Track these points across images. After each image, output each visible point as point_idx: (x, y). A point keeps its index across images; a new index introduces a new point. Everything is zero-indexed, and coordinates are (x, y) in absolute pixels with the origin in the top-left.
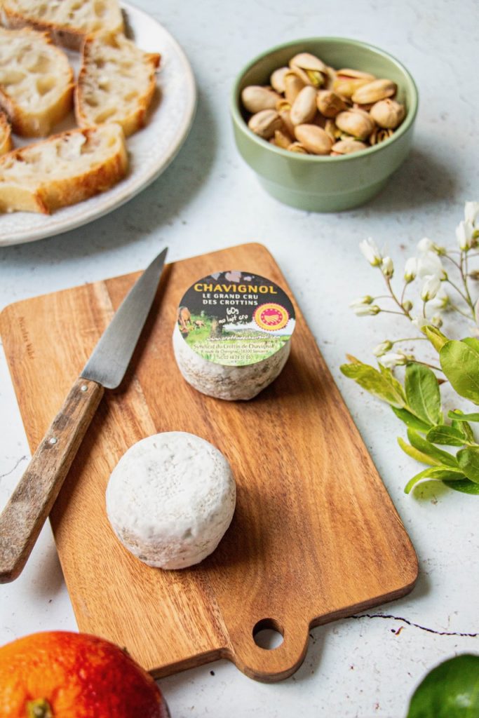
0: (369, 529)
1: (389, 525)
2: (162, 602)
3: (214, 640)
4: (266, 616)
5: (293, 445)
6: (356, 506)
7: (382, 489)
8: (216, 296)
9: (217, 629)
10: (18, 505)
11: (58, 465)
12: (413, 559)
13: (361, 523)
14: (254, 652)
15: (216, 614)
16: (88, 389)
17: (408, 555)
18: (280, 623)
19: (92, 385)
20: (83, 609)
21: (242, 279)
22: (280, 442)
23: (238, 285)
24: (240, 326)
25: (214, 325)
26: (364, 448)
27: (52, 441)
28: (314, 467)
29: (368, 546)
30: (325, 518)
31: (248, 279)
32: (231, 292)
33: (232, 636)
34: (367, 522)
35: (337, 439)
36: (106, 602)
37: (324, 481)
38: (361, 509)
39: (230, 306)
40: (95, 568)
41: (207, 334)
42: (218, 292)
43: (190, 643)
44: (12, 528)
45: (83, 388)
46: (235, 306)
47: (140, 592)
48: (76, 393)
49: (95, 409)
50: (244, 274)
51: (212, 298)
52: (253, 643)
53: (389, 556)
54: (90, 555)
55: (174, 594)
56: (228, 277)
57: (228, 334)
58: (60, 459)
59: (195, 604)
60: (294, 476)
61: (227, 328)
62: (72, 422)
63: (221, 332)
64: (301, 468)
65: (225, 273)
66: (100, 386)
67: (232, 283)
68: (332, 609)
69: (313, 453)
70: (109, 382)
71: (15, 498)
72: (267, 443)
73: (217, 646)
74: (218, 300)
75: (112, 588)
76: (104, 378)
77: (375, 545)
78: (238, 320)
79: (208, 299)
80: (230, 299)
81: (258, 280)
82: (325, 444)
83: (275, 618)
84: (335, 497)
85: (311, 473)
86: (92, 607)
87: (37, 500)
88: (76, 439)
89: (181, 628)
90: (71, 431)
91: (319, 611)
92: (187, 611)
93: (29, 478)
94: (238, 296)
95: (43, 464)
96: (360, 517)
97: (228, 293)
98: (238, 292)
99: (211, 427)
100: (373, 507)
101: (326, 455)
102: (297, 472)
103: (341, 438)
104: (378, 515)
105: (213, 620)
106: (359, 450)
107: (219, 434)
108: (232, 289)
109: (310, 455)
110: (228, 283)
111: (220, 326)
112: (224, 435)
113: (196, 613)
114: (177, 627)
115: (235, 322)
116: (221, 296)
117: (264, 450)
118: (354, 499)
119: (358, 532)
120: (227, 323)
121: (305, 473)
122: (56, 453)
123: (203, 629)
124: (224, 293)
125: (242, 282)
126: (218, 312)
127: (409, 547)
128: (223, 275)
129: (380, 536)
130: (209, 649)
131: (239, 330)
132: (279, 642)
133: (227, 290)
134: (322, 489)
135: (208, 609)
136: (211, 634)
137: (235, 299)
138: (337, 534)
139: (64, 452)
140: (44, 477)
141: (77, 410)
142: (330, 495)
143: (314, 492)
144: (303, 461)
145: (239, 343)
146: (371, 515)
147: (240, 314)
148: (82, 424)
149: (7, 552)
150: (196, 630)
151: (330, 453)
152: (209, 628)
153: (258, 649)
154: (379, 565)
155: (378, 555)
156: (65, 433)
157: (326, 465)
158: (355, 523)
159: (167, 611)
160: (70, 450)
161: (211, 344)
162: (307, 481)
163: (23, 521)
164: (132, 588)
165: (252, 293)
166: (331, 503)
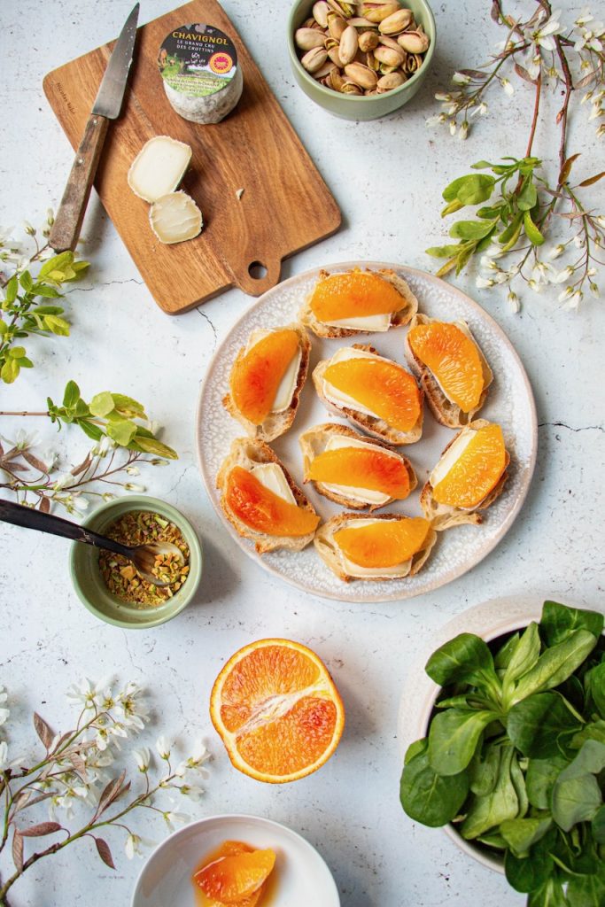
0: (310, 197)
1: (321, 193)
2: (192, 262)
3: (227, 278)
4: (255, 260)
5: (255, 148)
6: (299, 182)
7: (315, 169)
8: (187, 43)
9: (227, 273)
10: (67, 206)
11: (87, 178)
12: (338, 212)
13: (304, 194)
14: (252, 283)
15: (225, 263)
16: (98, 122)
17: (334, 210)
18: (263, 263)
19: (100, 119)
20: (147, 274)
21: (206, 31)
22: (246, 147)
23: (202, 35)
24: (199, 68)
25: (182, 65)
26: (300, 144)
27: (81, 161)
28: (270, 160)
29: (309, 208)
30: (282, 193)
31: (211, 31)
32: (197, 41)
33: (236, 275)
34: (307, 192)
35: (282, 140)
36: (159, 267)
37: (278, 169)
38: (303, 184)
39: (194, 52)
40: (148, 247)
41: (176, 71)
42: (188, 40)
43: (213, 283)
44: (65, 221)
45: (95, 122)
46: (198, 52)
47: (178, 258)
48: (91, 125)
49: (105, 135)
50: (209, 27)
51: (184, 44)
52: (249, 277)
53: (323, 211)
54: (143, 240)
55: (198, 255)
56: (197, 28)
57: (190, 72)
58: (87, 173)
59: (212, 259)
60: (259, 169)
61: (192, 68)
62: (91, 147)
63: (186, 71)
64: (262, 163)
65: (195, 25)
66: (105, 117)
67: (199, 34)
68: (293, 250)
69: (268, 151)
70: (112, 114)
71: (64, 202)
72: (238, 149)
73: (229, 282)
74: (187, 46)
75: (161, 258)
76: (108, 112)
77: (314, 206)
78: (198, 63)
79: (180, 45)
80: (195, 46)
81: (217, 33)
82: (275, 143)
83: (260, 260)
84: (286, 178)
85: (269, 165)
86: (151, 271)
87: (77, 202)
88: (95, 158)
89: (206, 275)
90: (92, 152)
91: (285, 252)
92: (208, 264)
93: (70, 187)
94: (201, 45)
95: (77, 177)
96: (302, 189)
97: (195, 42)
98: (201, 41)
99: (201, 143)
100: (310, 182)
101: (277, 151)
102: (260, 165)
103: (285, 138)
104: (313, 187)
105: (224, 267)
106: (297, 145)
107: (206, 147)
108: (198, 38)
109: (267, 153)
110: (197, 33)
111: (186, 66)
112: (210, 147)
113: (213, 265)
114: (204, 275)
115: (196, 65)
116: (190, 43)
117: (238, 154)
118: (298, 179)
119: (303, 200)
120: (191, 64)
121: (265, 165)
122: (84, 169)
123: (219, 273)
124: (192, 40)
125: (206, 33)
126: (185, 56)
127: (334, 205)
128: (193, 26)
129: (317, 200)
130: (225, 285)
131: (198, 71)
132: (264, 273)
133: (194, 39)
134: (277, 175)
135: (220, 261)
136: (224, 275)
137: (199, 46)
138: (290, 203)
139: (89, 168)
140: (79, 186)
141: (93, 138)
142: (282, 178)
143: (273, 177)
144: (263, 157)
145: (197, 80)
146: (309, 187)
147: (201, 58)
148: (97, 147)
149: (65, 237)
150: (215, 275)
151: (279, 150)
152: (223, 272)
153: (253, 280)
154: (318, 218)
155: (316, 212)
156: (88, 155)
157: (278, 158)
158: (300, 193)
159: (197, 268)
160: (93, 166)
161: (178, 79)
162: (267, 171)
163: (71, 216)
164: (173, 256)
165: (211, 43)
166: (284, 183)
